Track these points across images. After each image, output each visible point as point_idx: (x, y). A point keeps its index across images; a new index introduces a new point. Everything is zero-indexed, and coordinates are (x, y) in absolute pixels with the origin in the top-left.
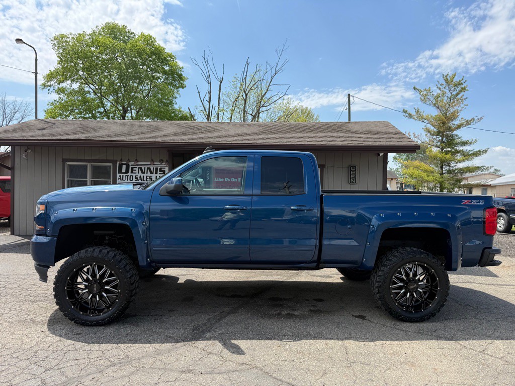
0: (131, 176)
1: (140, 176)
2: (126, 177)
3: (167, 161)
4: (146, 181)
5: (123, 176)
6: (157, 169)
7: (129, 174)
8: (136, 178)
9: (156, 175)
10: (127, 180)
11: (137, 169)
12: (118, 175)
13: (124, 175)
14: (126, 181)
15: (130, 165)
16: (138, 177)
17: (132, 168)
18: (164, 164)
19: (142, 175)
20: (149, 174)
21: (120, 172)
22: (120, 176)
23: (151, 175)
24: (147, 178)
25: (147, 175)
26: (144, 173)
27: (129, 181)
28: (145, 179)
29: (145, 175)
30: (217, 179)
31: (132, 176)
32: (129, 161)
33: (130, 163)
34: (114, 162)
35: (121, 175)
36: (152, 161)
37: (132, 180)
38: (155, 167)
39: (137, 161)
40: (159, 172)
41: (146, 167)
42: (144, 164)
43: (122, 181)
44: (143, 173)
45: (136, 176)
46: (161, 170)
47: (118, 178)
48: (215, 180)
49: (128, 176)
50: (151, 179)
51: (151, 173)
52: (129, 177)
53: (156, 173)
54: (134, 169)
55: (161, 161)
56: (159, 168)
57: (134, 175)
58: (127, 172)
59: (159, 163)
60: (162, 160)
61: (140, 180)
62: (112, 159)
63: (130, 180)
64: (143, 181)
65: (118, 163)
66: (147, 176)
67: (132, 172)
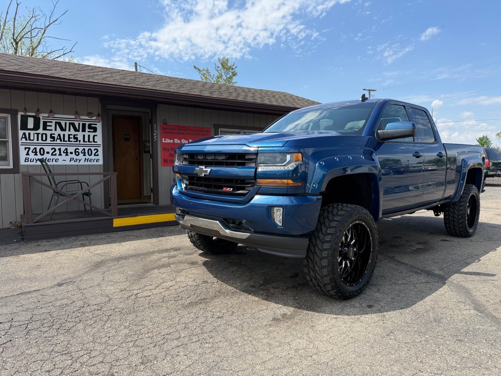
0: (42, 134)
1: (59, 135)
2: (36, 135)
3: (98, 115)
4: (69, 141)
5: (29, 134)
6: (84, 125)
7: (41, 131)
8: (52, 137)
9: (84, 133)
10: (38, 140)
11: (53, 124)
12: (21, 133)
13: (32, 132)
14: (35, 141)
15: (41, 118)
16: (56, 136)
17: (45, 123)
18: (94, 118)
19: (62, 133)
20: (73, 132)
21: (24, 126)
22: (24, 134)
23: (76, 133)
24: (69, 138)
25: (70, 133)
26: (65, 130)
27: (40, 141)
28: (66, 139)
29: (67, 133)
30: (165, 140)
31: (46, 135)
32: (38, 111)
33: (41, 116)
34: (14, 113)
35: (27, 132)
36: (77, 113)
37: (46, 140)
38: (81, 123)
39: (51, 112)
40: (87, 129)
41: (68, 123)
42: (65, 118)
43: (28, 141)
44: (62, 129)
45: (51, 134)
46: (90, 127)
47: (20, 137)
48: (163, 141)
49: (38, 134)
50: (76, 139)
51: (76, 130)
52: (40, 136)
53: (84, 130)
54: (48, 124)
55: (90, 114)
56: (87, 124)
57: (48, 133)
58: (36, 127)
59: (87, 118)
60: (92, 113)
61: (59, 141)
62: (9, 107)
63: (42, 140)
64: (64, 141)
65: (20, 114)
66: (69, 135)
67: (45, 128)
